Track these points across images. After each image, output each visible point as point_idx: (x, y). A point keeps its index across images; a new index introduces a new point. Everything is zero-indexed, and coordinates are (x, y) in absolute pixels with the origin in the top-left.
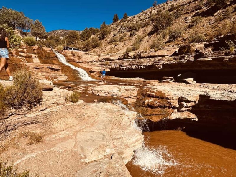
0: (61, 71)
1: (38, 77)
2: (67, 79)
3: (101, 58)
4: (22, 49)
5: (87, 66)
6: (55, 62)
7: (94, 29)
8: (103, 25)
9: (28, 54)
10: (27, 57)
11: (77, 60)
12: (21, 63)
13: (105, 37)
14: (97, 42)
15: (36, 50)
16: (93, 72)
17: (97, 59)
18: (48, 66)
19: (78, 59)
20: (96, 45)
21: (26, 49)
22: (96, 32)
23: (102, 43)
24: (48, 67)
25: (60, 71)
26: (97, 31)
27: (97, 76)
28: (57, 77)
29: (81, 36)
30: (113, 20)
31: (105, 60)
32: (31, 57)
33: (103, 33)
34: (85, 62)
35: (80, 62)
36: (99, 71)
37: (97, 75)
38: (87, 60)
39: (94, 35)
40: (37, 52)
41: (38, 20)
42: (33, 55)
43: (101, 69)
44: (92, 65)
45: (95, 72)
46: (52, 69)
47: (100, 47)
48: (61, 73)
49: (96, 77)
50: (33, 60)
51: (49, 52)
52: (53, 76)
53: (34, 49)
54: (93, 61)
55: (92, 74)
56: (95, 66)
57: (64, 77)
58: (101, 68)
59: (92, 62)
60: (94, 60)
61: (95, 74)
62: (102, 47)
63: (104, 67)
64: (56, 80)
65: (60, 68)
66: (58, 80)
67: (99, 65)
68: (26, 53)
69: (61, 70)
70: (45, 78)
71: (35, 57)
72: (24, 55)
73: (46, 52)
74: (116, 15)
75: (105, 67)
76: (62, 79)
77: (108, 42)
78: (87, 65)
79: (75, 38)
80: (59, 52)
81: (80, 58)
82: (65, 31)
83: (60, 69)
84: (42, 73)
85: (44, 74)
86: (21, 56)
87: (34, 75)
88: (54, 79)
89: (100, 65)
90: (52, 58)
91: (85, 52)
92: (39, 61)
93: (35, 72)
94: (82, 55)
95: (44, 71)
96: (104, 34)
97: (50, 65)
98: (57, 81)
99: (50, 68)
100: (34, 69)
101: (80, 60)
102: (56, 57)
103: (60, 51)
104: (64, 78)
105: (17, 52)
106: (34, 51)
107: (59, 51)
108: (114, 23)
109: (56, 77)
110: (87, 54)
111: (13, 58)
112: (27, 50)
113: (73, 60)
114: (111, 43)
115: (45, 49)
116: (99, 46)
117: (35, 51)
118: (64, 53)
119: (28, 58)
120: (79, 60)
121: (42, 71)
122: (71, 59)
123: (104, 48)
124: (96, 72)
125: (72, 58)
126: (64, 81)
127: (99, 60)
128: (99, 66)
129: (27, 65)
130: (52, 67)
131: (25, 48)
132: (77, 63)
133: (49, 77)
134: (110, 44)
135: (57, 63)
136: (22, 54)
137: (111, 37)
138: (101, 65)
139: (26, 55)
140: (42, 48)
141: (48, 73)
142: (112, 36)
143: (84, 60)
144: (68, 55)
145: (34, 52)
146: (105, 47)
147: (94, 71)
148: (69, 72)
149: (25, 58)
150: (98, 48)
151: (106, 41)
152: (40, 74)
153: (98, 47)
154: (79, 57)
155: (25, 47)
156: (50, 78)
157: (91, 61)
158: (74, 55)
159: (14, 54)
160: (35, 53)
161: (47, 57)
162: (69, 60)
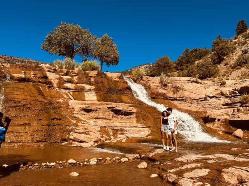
0: (136, 117)
1: (85, 129)
2: (149, 135)
3: (227, 90)
4: (71, 76)
5: (194, 108)
6: (125, 98)
7: (200, 50)
8: (219, 40)
9: (78, 85)
10: (77, 90)
11: (170, 95)
12: (61, 100)
13: (224, 59)
14: (208, 67)
15: (95, 77)
16: (213, 120)
17: (219, 92)
18: (109, 106)
19: (174, 93)
20: (207, 73)
21: (76, 77)
22: (204, 55)
23: (218, 70)
24: (109, 108)
25: (134, 116)
26: (207, 53)
27: (223, 132)
28: (126, 131)
29: (177, 64)
30: (236, 30)
31: (239, 93)
32: (82, 90)
33: (220, 52)
34: (189, 100)
35: (176, 100)
36: (226, 119)
37: (223, 129)
38: (193, 96)
39: (200, 59)
40: (95, 82)
41: (107, 35)
42: (87, 87)
43: (230, 114)
44: (205, 105)
45: (217, 122)
46: (117, 112)
47: (215, 77)
48: (134, 121)
49: (220, 133)
50: (84, 96)
51: (117, 79)
52: (116, 128)
53: (91, 77)
54: (208, 97)
55: (209, 125)
56: (214, 108)
57: (141, 131)
58: (230, 111)
59: (205, 99)
60: (211, 95)
61: (216, 125)
62: (220, 76)
63: (238, 110)
64: (122, 136)
65: (134, 110)
66: (127, 137)
67: (223, 105)
68: (76, 83)
69: (135, 114)
70: (99, 131)
71: (90, 90)
72: (71, 88)
73: (111, 81)
74: (242, 22)
75: (242, 108)
76: (137, 136)
77: (232, 66)
78: (193, 105)
79: (167, 68)
80: (135, 81)
81: (178, 91)
82: (152, 66)
83: (133, 113)
84: (96, 120)
85: (100, 122)
86: (66, 89)
87: (79, 124)
88: (119, 136)
89: (227, 105)
90: (120, 90)
91: (188, 78)
92: (95, 98)
93: (82, 119)
94: (183, 84)
95: (101, 117)
96: (221, 54)
97: (114, 105)
98: (124, 141)
99: (112, 111)
100: (83, 112)
101: (178, 96)
102: (129, 88)
103: (138, 78)
104: (142, 133)
105: (60, 83)
106: (90, 79)
107: (136, 79)
108: (238, 35)
109: (123, 131)
110: (194, 81)
111: (50, 92)
112: (79, 79)
113: (163, 95)
114: (239, 67)
115: (110, 76)
116: (213, 75)
117: (92, 80)
118: (145, 83)
119: (76, 93)
120: (175, 96)
121: (96, 117)
122: (159, 94)
123: (225, 77)
124: (219, 120)
125: (161, 91)
126: (140, 141)
127: (222, 94)
128: (223, 107)
129: (70, 104)
130: (117, 108)
131: (76, 75)
132: (171, 101)
133: (110, 130)
134: (238, 69)
135: (129, 101)
136: (69, 85)
137: (236, 57)
138: (230, 104)
139: (75, 87)
140: (105, 75)
141: (108, 121)
142: (238, 55)
143: (186, 94)
144: (153, 85)
145: (90, 82)
146: (227, 74)
147: (215, 119)
148: (152, 119)
149: (71, 93)
150: (212, 78)
151: (226, 64)
152: (92, 122)
153: (210, 77)
154: (176, 89)
155: (75, 73)
156: (109, 133)
157: (204, 96)
158: (165, 86)
159: (55, 85)
160: (91, 84)
161: (110, 90)
162: (154, 96)
